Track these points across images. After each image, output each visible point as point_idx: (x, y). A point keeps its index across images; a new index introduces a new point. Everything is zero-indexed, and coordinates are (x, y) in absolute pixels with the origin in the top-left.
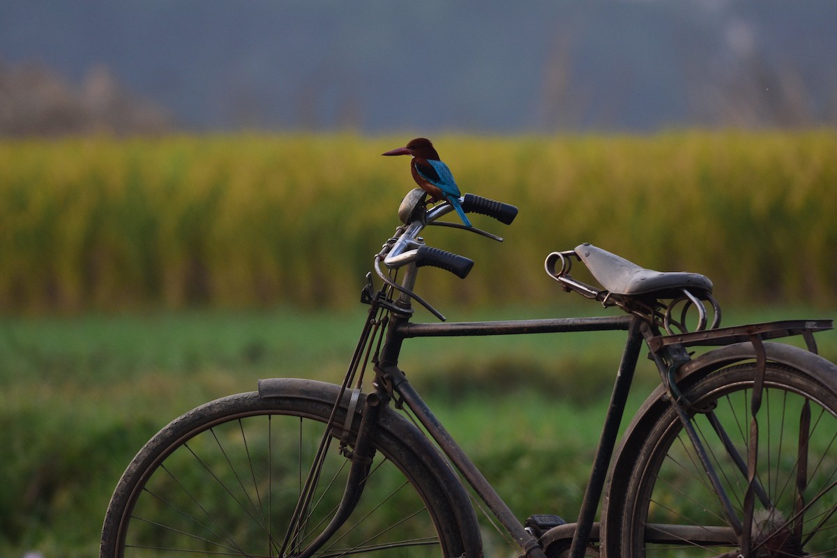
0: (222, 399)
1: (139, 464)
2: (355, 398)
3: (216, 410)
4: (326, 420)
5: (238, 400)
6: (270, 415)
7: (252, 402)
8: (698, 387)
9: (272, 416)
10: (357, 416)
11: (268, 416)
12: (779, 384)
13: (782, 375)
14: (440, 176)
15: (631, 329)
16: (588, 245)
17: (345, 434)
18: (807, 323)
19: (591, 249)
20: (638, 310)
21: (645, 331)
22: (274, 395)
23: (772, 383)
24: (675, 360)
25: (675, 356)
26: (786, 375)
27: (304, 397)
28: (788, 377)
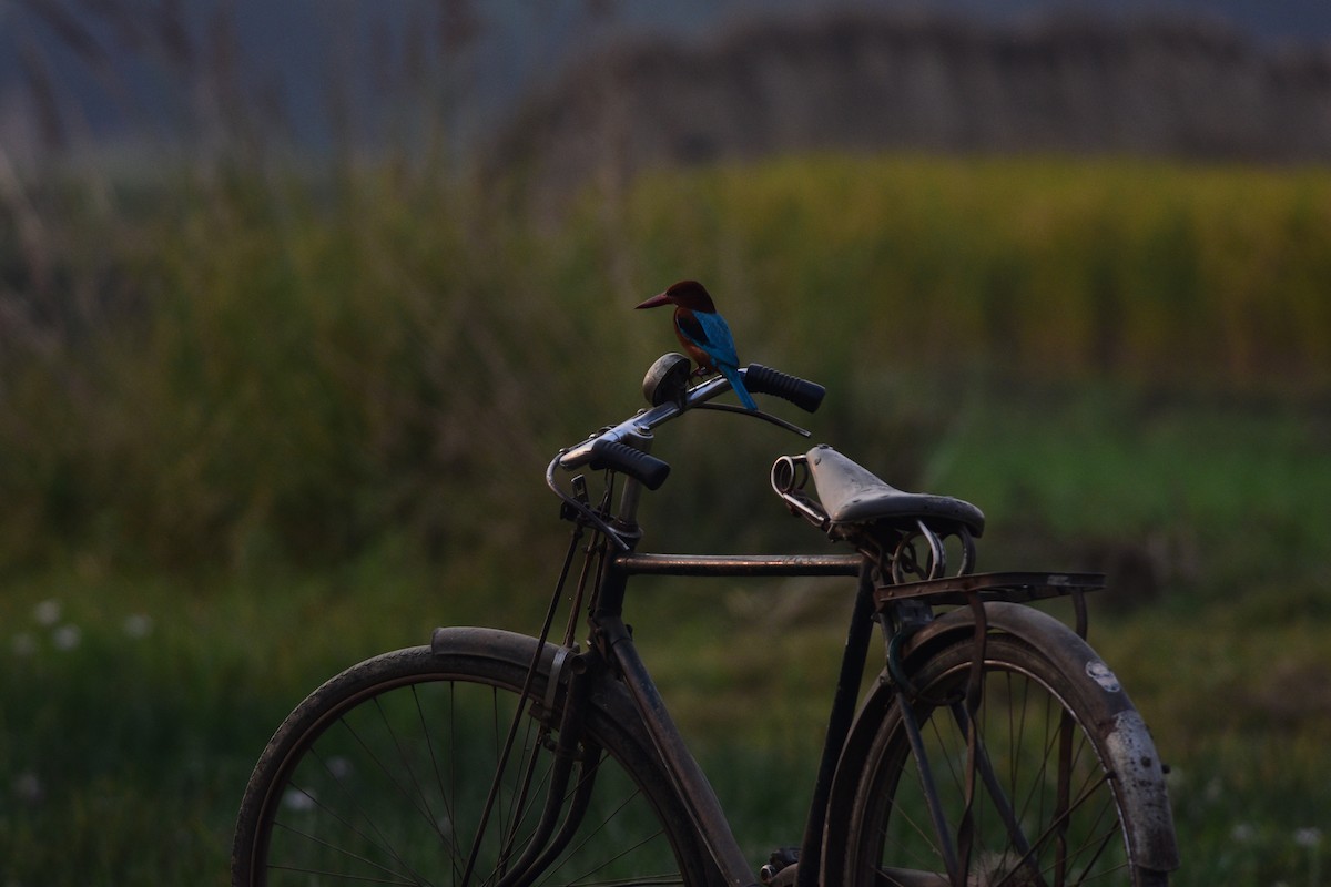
0: (386, 655)
1: (277, 745)
2: (559, 660)
3: (376, 670)
4: (519, 690)
5: (406, 656)
6: (452, 680)
7: (424, 660)
8: (930, 668)
9: (455, 683)
10: (561, 688)
11: (449, 683)
12: (1017, 668)
13: (1019, 653)
14: (708, 336)
15: (861, 575)
16: (826, 447)
17: (547, 714)
18: (1051, 577)
19: (829, 455)
20: (867, 548)
21: (876, 580)
22: (452, 652)
23: (1008, 664)
24: (905, 625)
25: (906, 619)
26: (1022, 653)
27: (492, 656)
28: (1025, 656)
